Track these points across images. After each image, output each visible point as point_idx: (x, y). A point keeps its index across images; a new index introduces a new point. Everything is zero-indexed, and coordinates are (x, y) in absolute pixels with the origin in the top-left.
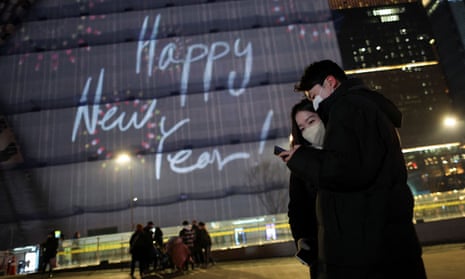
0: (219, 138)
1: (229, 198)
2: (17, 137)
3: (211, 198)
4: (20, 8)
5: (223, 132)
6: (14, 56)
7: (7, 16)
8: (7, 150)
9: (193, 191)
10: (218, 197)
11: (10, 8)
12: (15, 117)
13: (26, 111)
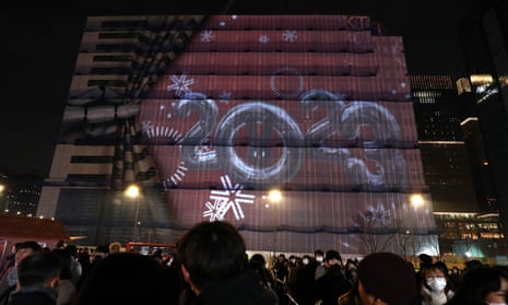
0: (313, 185)
1: (317, 235)
2: (156, 164)
3: (304, 232)
4: (163, 64)
5: (316, 181)
6: (157, 101)
7: (153, 68)
8: (148, 172)
9: (290, 224)
10: (309, 232)
11: (155, 62)
12: (156, 147)
13: (164, 144)
